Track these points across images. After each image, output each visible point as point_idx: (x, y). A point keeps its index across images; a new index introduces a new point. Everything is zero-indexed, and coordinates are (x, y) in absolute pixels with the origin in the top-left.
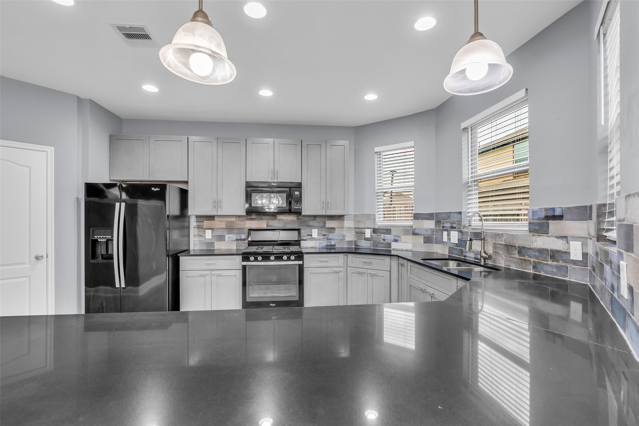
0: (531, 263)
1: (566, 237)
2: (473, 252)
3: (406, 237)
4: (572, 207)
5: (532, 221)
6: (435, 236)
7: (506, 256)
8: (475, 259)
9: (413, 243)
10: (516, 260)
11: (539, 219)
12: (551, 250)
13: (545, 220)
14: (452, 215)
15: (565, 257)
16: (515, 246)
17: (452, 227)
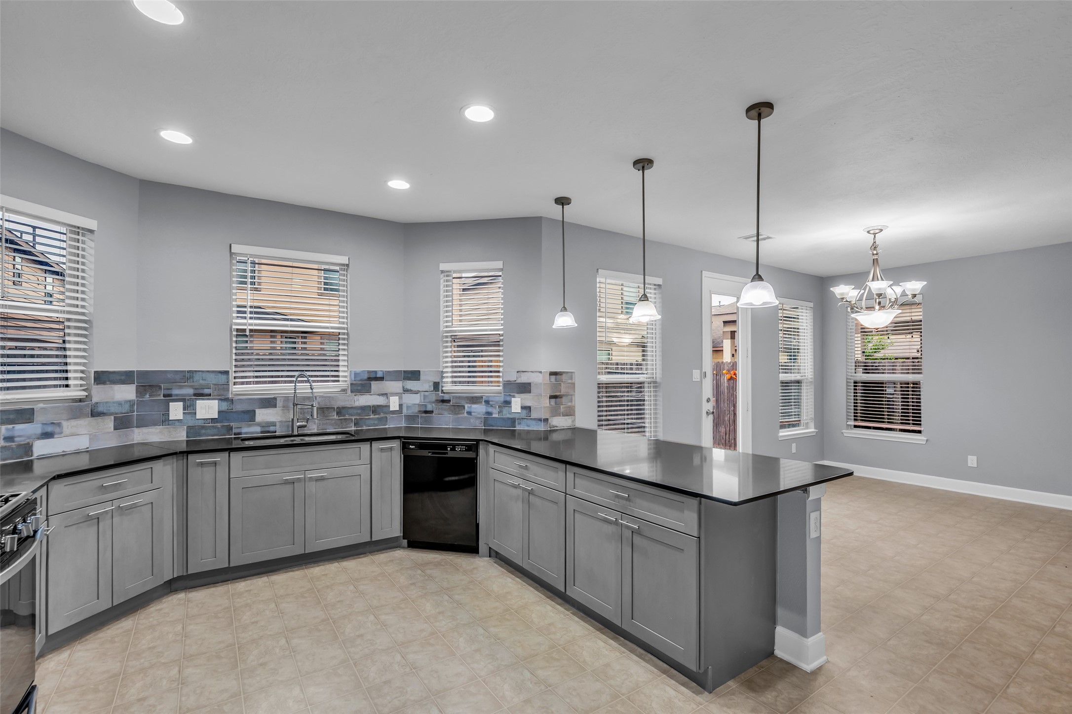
0: (352, 421)
1: (386, 394)
2: (259, 424)
3: (74, 422)
4: (391, 371)
5: (354, 382)
6: (135, 413)
7: (319, 420)
8: (261, 433)
9: (90, 435)
10: (334, 421)
11: (361, 380)
12: (373, 406)
13: (368, 381)
14: (197, 377)
15: (385, 410)
16: (334, 408)
17: (200, 395)
